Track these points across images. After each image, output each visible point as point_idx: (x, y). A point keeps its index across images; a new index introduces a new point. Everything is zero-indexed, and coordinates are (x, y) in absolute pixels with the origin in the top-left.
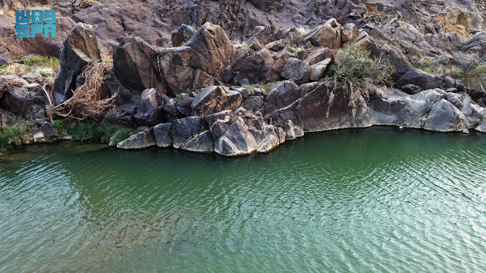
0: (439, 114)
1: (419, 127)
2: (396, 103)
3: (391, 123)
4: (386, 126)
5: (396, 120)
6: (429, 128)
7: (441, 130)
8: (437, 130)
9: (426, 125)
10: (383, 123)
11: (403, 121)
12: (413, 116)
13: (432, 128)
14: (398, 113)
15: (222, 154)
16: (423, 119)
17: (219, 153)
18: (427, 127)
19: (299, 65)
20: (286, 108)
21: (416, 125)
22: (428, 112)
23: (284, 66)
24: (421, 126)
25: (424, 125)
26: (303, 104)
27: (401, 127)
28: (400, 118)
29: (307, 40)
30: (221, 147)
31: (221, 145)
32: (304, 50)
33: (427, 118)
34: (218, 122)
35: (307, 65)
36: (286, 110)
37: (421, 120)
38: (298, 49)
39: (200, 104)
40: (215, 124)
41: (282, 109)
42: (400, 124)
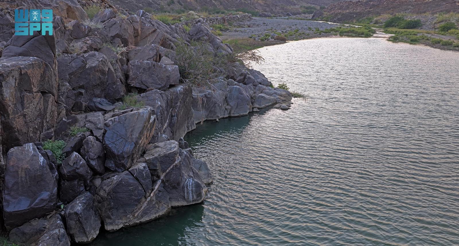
0: (239, 100)
3: (204, 118)
6: (236, 114)
7: (244, 114)
9: (232, 112)
11: (215, 113)
12: (220, 106)
13: (238, 113)
15: (191, 203)
16: (227, 107)
17: (185, 203)
18: (233, 114)
19: (155, 67)
20: (166, 125)
21: (224, 115)
22: (226, 100)
23: (131, 73)
24: (228, 114)
25: (230, 112)
26: (177, 116)
27: (218, 120)
28: (211, 112)
29: (113, 37)
30: (192, 193)
31: (192, 191)
32: (124, 49)
33: (230, 106)
34: (180, 161)
35: (165, 67)
36: (167, 127)
37: (226, 109)
38: (118, 49)
39: (136, 143)
40: (176, 166)
41: (165, 127)
42: (212, 117)
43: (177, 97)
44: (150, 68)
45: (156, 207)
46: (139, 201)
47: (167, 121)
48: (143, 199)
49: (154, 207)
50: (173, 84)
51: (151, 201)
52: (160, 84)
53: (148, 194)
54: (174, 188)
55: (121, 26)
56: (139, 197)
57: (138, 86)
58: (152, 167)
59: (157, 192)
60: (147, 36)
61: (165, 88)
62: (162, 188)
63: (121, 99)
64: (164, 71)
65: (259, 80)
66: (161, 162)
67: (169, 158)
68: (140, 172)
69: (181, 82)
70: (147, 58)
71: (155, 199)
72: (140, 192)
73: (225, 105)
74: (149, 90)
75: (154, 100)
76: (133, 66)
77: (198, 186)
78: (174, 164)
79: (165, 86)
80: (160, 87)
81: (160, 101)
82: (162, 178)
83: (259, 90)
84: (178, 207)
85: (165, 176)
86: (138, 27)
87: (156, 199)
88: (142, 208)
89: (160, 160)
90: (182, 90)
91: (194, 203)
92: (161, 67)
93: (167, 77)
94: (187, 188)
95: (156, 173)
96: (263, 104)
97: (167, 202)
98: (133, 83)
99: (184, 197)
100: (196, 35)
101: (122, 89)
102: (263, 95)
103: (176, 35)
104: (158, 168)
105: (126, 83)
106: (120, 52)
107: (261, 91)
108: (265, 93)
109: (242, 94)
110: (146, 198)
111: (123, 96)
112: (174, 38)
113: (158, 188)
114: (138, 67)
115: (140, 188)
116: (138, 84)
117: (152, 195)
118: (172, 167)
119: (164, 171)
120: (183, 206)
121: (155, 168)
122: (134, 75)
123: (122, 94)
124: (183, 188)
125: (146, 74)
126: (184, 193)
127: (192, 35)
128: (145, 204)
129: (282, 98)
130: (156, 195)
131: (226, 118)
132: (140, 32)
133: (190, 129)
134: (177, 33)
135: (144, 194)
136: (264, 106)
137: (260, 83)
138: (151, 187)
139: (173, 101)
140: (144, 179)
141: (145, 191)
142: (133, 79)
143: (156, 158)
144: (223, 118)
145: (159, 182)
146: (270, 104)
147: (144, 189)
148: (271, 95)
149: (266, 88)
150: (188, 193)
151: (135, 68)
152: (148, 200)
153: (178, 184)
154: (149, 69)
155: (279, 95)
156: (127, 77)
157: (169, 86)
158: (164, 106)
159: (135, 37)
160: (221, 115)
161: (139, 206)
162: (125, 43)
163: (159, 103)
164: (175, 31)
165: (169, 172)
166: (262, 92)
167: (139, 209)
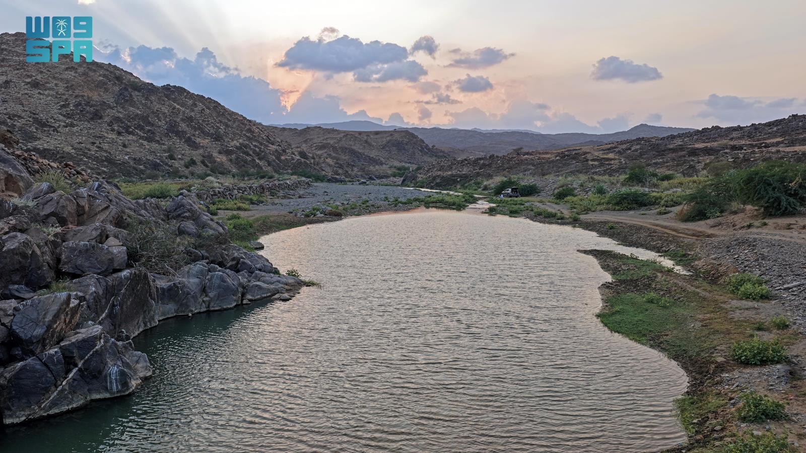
0: (221, 289)
1: (205, 310)
2: (172, 287)
3: (172, 313)
4: (168, 318)
5: (176, 308)
6: (217, 307)
7: (229, 307)
8: (225, 307)
9: (212, 304)
10: (165, 315)
11: (187, 306)
12: (195, 297)
13: (220, 306)
14: (176, 299)
15: (116, 395)
16: (205, 299)
17: (107, 395)
18: (213, 307)
19: (94, 250)
20: (104, 315)
21: (201, 308)
22: (204, 290)
23: (63, 256)
24: (207, 308)
25: (209, 305)
26: (121, 305)
27: (190, 315)
28: (182, 305)
29: (48, 216)
30: (116, 383)
31: (116, 379)
32: (59, 230)
33: (210, 297)
34: (102, 346)
35: (107, 249)
36: (105, 318)
37: (203, 301)
38: (51, 229)
39: (49, 327)
40: (97, 351)
41: (101, 317)
42: (184, 312)
43: (121, 282)
44: (87, 250)
45: (68, 398)
46: (47, 390)
47: (106, 311)
48: (53, 388)
49: (66, 398)
50: (118, 268)
51: (63, 390)
52: (99, 269)
53: (59, 383)
54: (95, 377)
55: (58, 203)
56: (48, 385)
57: (71, 271)
58: (67, 354)
59: (71, 380)
60: (96, 214)
61: (107, 273)
62: (79, 377)
63: (47, 286)
64: (106, 254)
65: (258, 266)
66: (79, 348)
67: (89, 343)
68: (51, 357)
69: (129, 266)
70: (88, 239)
71: (67, 388)
72: (48, 379)
73: (202, 297)
74: (84, 276)
75: (88, 285)
76: (66, 248)
77: (122, 374)
78: (95, 350)
79: (106, 270)
80: (99, 271)
81: (96, 287)
82: (80, 366)
83: (256, 277)
84: (100, 400)
85: (84, 364)
86: (84, 203)
87: (69, 389)
88: (51, 398)
89: (77, 345)
90: (128, 274)
91: (119, 395)
92: (102, 249)
93: (110, 259)
94: (110, 377)
95: (72, 361)
96: (258, 295)
97: (84, 393)
98: (65, 268)
99: (107, 388)
100: (174, 211)
101: (50, 275)
102: (258, 283)
103: (143, 212)
104: (75, 355)
105: (57, 268)
106: (53, 233)
107: (258, 279)
108: (264, 282)
109: (225, 282)
110: (57, 387)
111: (50, 282)
112: (140, 215)
113: (73, 377)
114: (73, 250)
115: (49, 375)
116: (71, 269)
117: (64, 383)
118: (91, 353)
119: (82, 358)
120: (105, 399)
121: (71, 355)
122: (66, 258)
123: (49, 280)
124: (106, 376)
125: (82, 257)
126: (107, 383)
127: (169, 212)
128: (55, 394)
129: (286, 287)
130: (69, 384)
131: (204, 312)
132: (87, 208)
133: (149, 326)
134: (146, 209)
135: (54, 382)
136: (259, 297)
137: (260, 270)
138: (63, 374)
139: (116, 287)
140: (55, 365)
141: (55, 379)
142: (65, 263)
143: (73, 343)
144: (200, 313)
145: (75, 370)
146: (270, 294)
147: (54, 376)
148: (272, 283)
149: (267, 275)
150: (111, 382)
151: (69, 250)
152: (58, 389)
153: (100, 372)
154: (87, 252)
155: (283, 283)
156: (58, 260)
157: (111, 271)
158: (101, 292)
159: (79, 216)
160: (196, 309)
161: (47, 396)
162: (63, 222)
163: (94, 289)
164: (144, 207)
165: (88, 359)
166: (259, 281)
167: (47, 399)
